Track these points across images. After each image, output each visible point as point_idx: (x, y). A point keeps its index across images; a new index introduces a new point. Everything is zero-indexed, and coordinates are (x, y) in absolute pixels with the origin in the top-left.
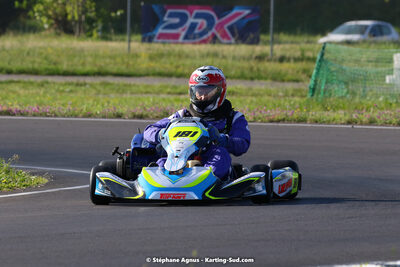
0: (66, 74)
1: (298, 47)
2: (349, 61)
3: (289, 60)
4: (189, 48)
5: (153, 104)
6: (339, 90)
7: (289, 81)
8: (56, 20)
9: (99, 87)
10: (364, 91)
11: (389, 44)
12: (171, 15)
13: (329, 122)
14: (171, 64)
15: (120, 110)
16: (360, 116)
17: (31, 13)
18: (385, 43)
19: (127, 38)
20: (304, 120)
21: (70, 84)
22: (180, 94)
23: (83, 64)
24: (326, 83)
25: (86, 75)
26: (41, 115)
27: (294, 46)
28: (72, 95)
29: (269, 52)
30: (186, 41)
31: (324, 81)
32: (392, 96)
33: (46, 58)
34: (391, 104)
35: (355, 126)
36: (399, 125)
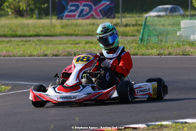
0: (20, 36)
1: (134, 19)
2: (159, 25)
3: (130, 26)
4: (80, 21)
5: (63, 49)
6: (154, 40)
7: (130, 36)
8: (15, 10)
9: (37, 42)
10: (166, 39)
11: (179, 15)
12: (71, 6)
13: (149, 55)
14: (72, 29)
15: (46, 53)
16: (164, 51)
17: (2, 7)
18: (176, 16)
19: (50, 17)
20: (137, 55)
21: (22, 41)
22: (77, 44)
23: (29, 31)
24: (148, 36)
25: (30, 36)
26: (7, 56)
27: (132, 18)
28: (23, 46)
29: (120, 22)
30: (79, 18)
31: (147, 35)
32: (180, 41)
33: (10, 29)
34: (180, 45)
35: (162, 56)
36: (183, 55)
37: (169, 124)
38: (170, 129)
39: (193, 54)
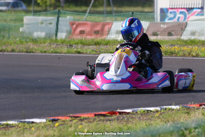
2: (1, 20)
10: (9, 35)
11: (22, 11)
16: (7, 48)
18: (19, 11)
32: (23, 38)
34: (22, 42)
35: (5, 53)
36: (27, 52)
37: (15, 124)
38: (17, 129)
39: (37, 52)
